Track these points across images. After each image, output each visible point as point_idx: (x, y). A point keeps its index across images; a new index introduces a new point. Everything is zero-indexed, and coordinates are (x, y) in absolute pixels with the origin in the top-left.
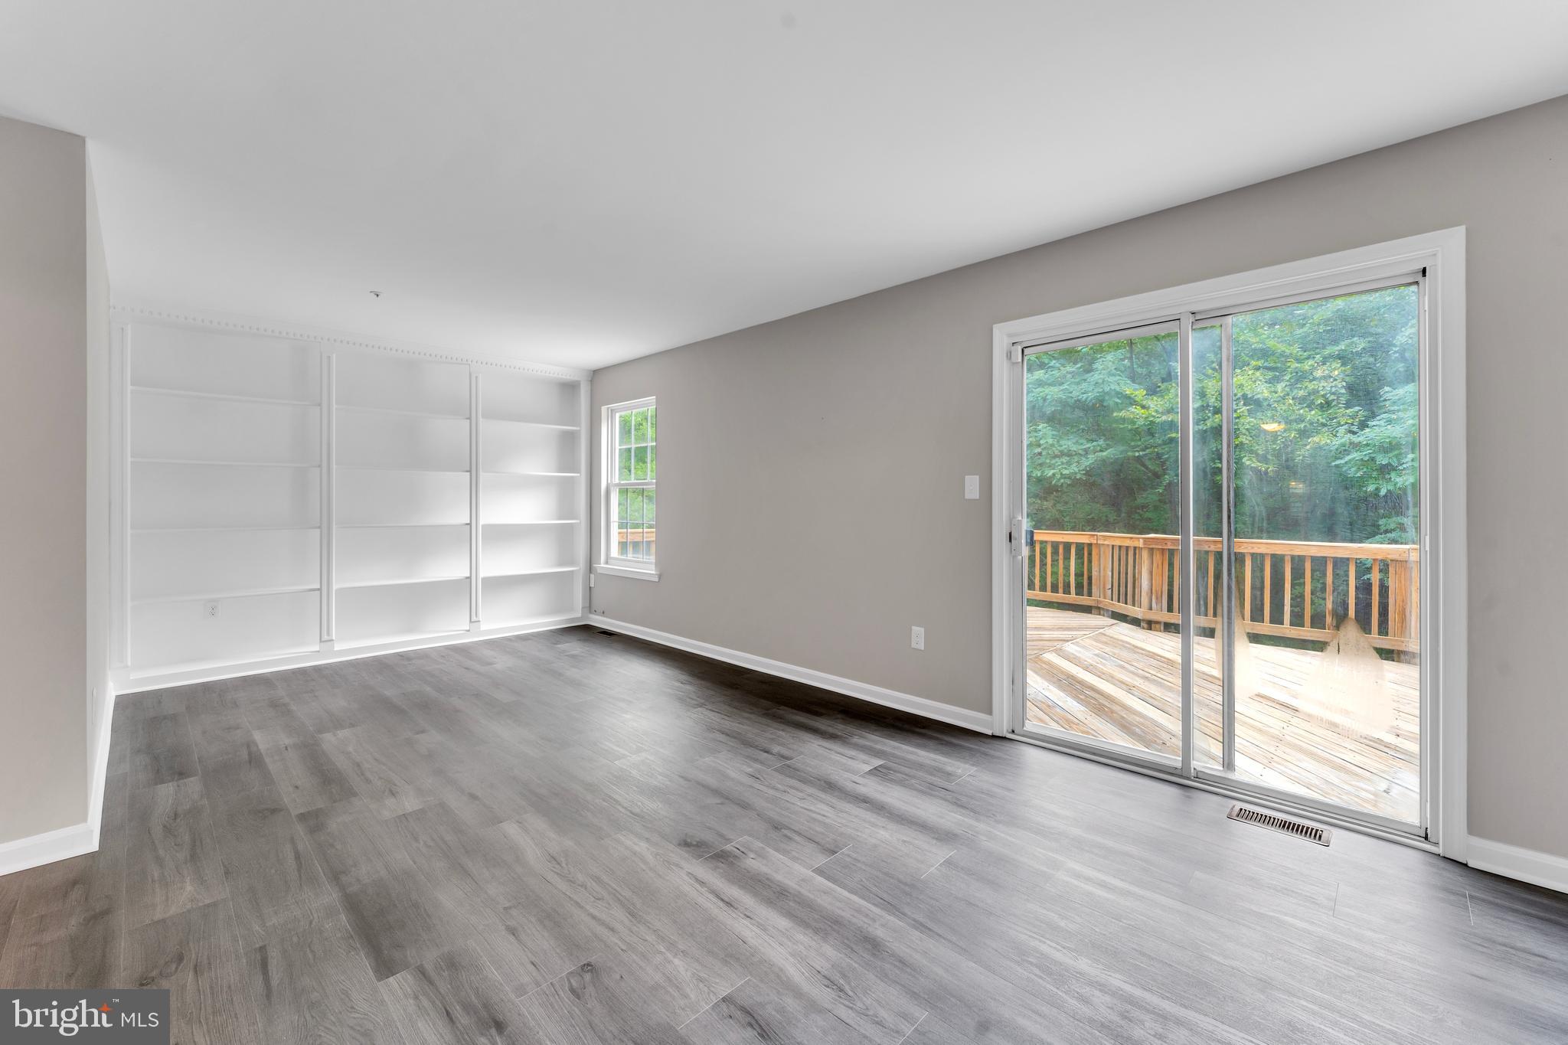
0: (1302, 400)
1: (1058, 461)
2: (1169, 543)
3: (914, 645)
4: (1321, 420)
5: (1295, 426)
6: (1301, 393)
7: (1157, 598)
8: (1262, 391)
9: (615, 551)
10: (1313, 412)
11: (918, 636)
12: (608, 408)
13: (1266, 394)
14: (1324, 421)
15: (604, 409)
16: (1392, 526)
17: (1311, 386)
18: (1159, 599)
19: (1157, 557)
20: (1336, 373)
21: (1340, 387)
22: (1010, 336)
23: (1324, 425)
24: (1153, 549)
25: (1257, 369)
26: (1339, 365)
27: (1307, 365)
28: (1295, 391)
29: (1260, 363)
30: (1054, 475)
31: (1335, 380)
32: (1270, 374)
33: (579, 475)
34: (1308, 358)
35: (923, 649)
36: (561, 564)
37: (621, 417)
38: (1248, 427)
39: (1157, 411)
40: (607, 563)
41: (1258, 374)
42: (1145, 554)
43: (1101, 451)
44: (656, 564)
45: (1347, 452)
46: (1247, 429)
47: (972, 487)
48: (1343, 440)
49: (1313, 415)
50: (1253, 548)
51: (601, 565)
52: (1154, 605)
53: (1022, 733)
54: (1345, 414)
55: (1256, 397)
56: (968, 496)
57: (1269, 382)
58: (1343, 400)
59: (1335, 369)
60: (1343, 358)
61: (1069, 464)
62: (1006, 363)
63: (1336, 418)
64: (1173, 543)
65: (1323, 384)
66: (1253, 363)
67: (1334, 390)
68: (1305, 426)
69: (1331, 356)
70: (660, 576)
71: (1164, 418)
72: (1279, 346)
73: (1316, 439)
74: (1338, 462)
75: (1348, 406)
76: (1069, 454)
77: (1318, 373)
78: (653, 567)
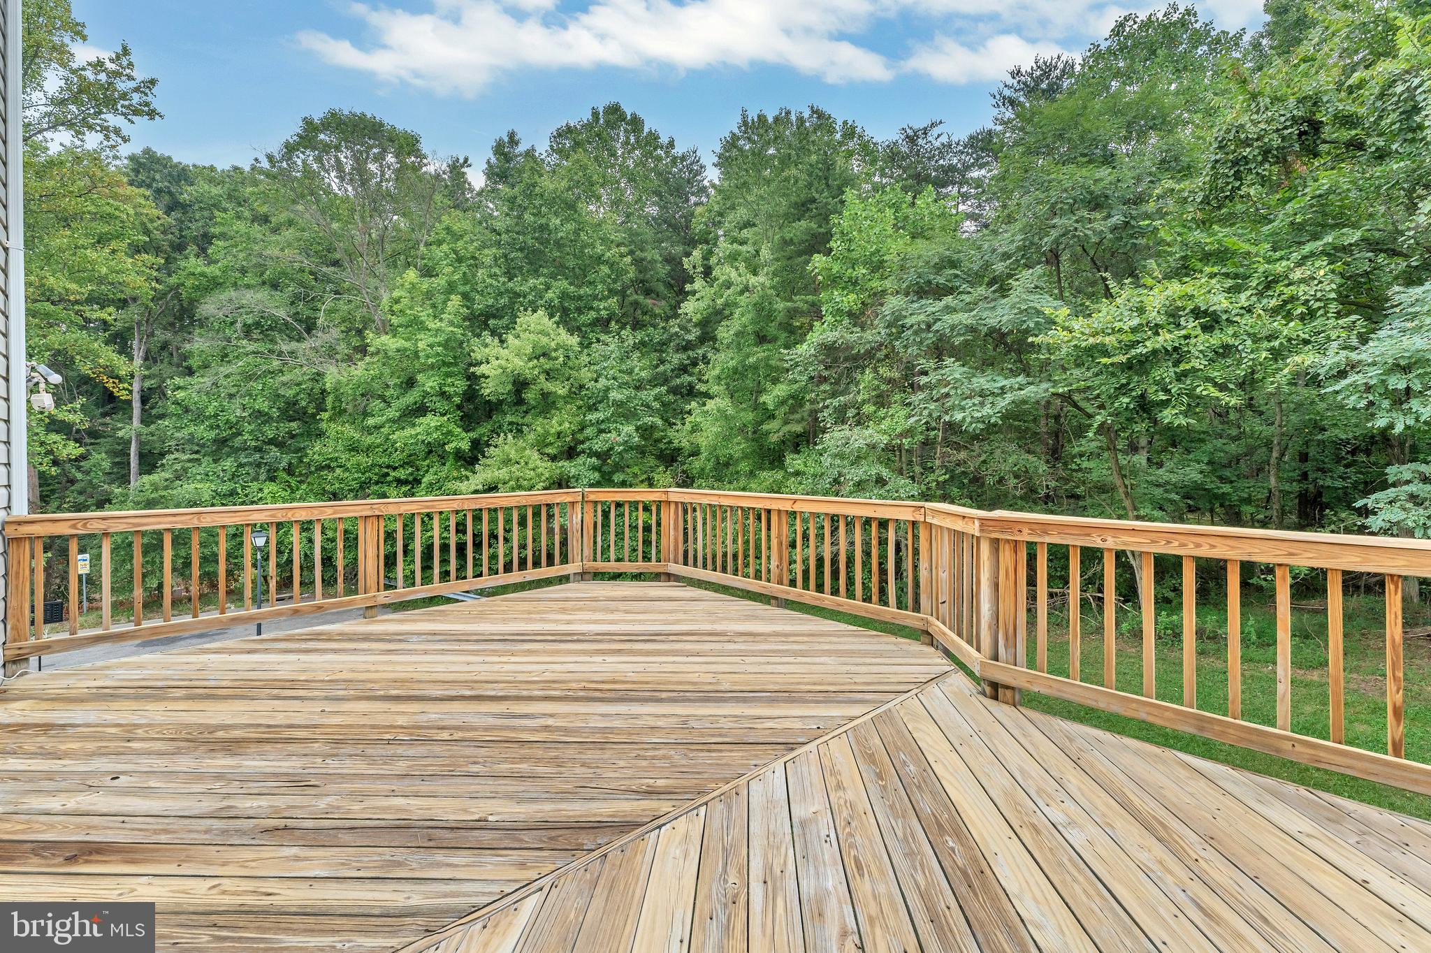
0: (1274, 312)
1: (969, 402)
2: (1026, 531)
4: (1303, 336)
5: (1265, 344)
6: (1274, 303)
7: (1007, 640)
8: (1220, 302)
10: (1292, 324)
13: (1225, 304)
14: (1307, 336)
17: (1288, 291)
18: (1011, 641)
19: (1006, 556)
20: (1322, 272)
21: (1330, 287)
23: (1306, 342)
24: (998, 540)
25: (1212, 276)
26: (1325, 263)
27: (1280, 267)
28: (1265, 301)
29: (1215, 270)
30: (964, 418)
31: (1321, 282)
32: (1229, 283)
34: (1281, 258)
38: (1201, 348)
39: (1082, 333)
41: (1214, 281)
42: (985, 549)
43: (1020, 389)
45: (1345, 374)
46: (1201, 351)
48: (1337, 359)
49: (1294, 328)
50: (1198, 546)
52: (1002, 650)
54: (1335, 327)
55: (1211, 309)
57: (1229, 290)
58: (1333, 307)
59: (1319, 268)
60: (1332, 254)
61: (982, 404)
63: (1323, 332)
64: (1033, 532)
65: (1303, 287)
66: (1208, 269)
67: (1319, 294)
68: (1281, 344)
69: (1312, 254)
71: (1091, 340)
72: (1243, 245)
73: (1298, 359)
75: (1339, 315)
76: (982, 394)
77: (1297, 275)
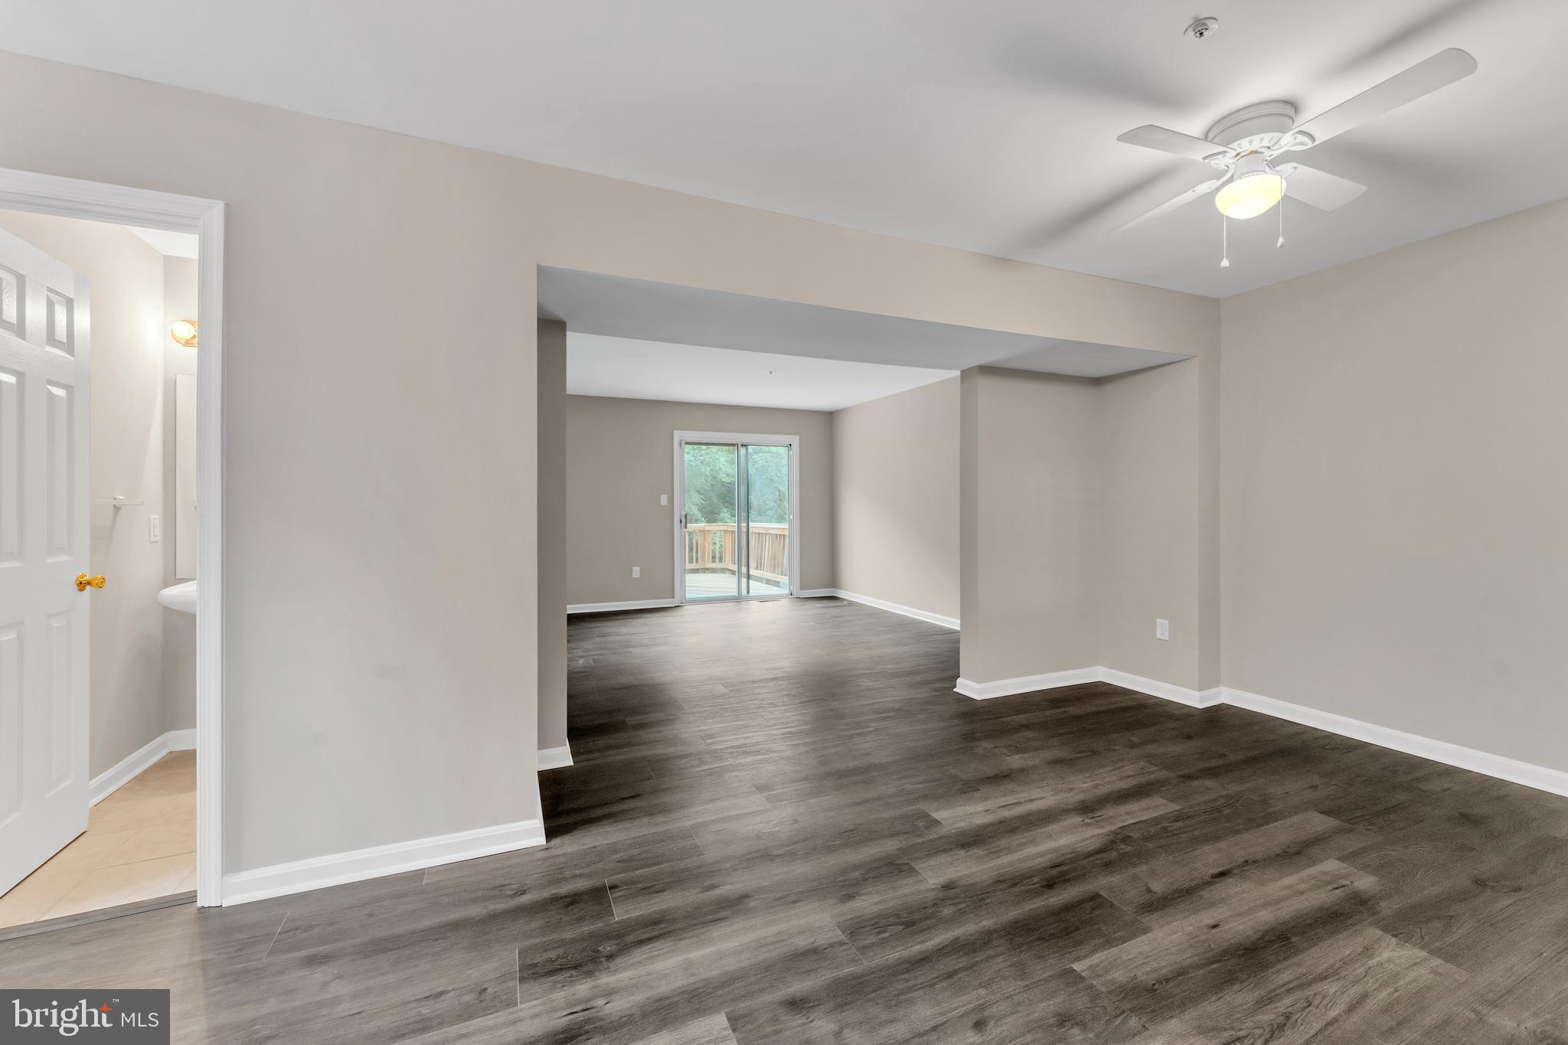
3: (634, 576)
11: (636, 570)
22: (680, 436)
35: (639, 577)
47: (664, 500)
53: (684, 601)
56: (662, 504)
62: (679, 447)
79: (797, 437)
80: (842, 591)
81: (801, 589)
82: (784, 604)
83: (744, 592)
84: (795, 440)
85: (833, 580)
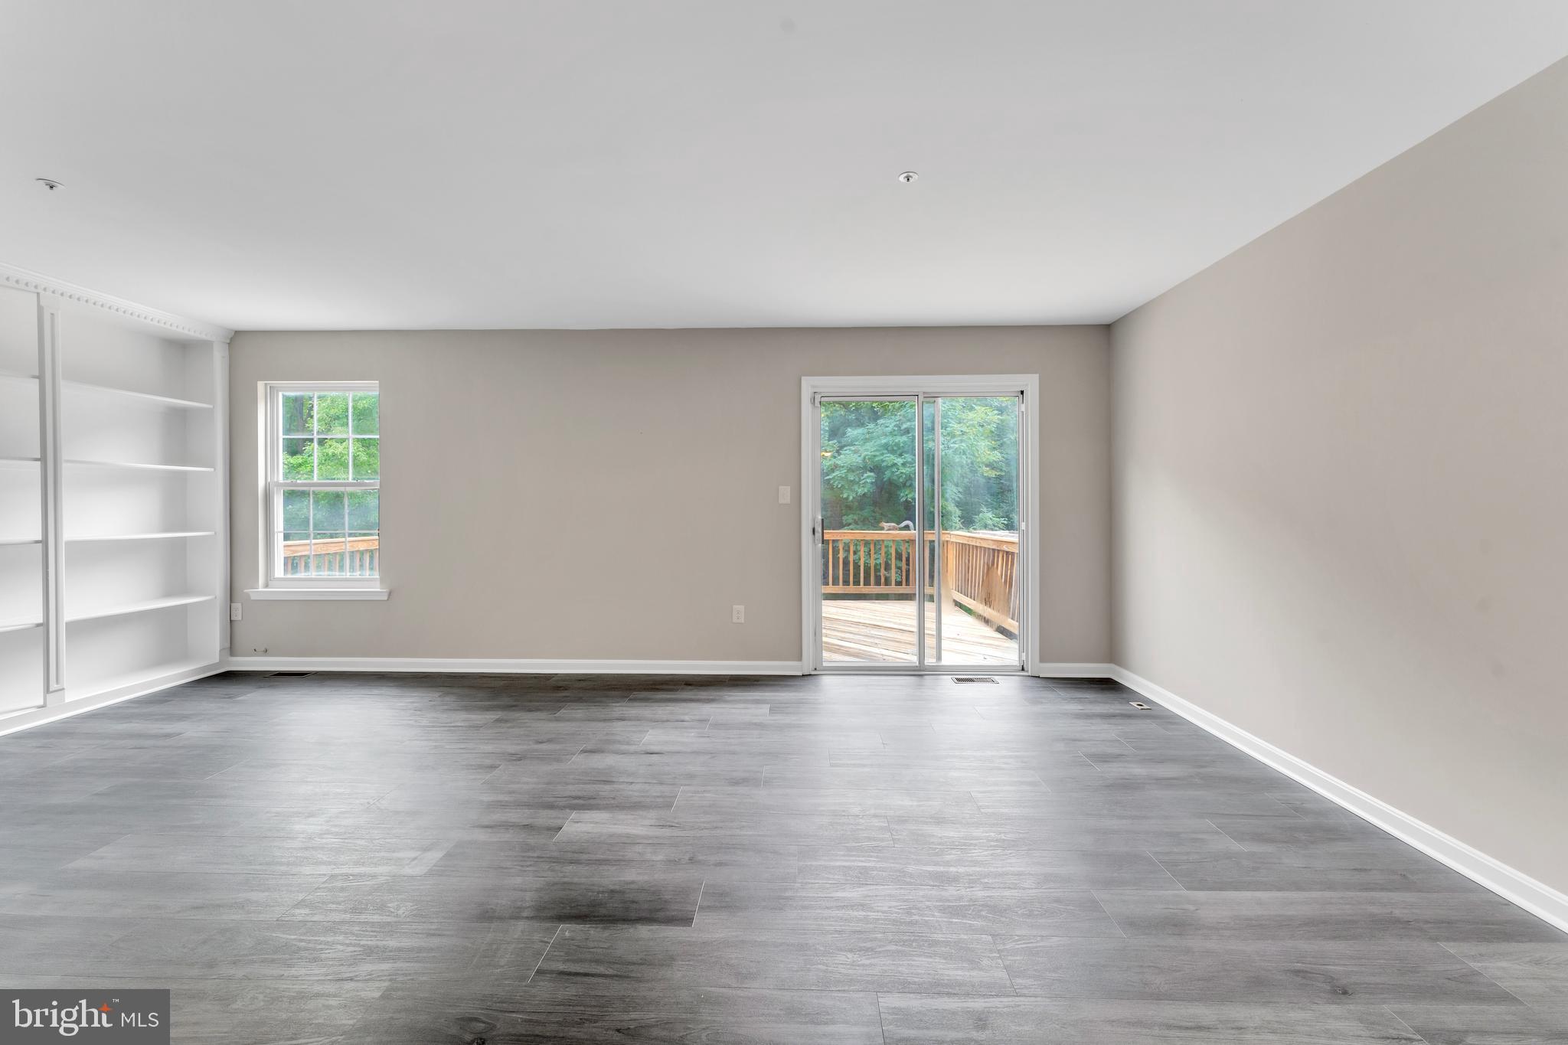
3: (735, 620)
9: (279, 571)
11: (739, 611)
12: (266, 384)
15: (261, 385)
16: (850, 521)
22: (813, 387)
33: (212, 469)
35: (743, 621)
36: (168, 594)
37: (286, 399)
40: (267, 586)
44: (382, 580)
45: (833, 471)
47: (785, 494)
51: (259, 590)
53: (822, 668)
56: (781, 501)
62: (810, 406)
70: (390, 594)
74: (828, 478)
78: (378, 583)
79: (1036, 377)
80: (1125, 672)
81: (1042, 660)
82: (1007, 688)
83: (930, 661)
84: (1031, 383)
85: (1113, 648)
